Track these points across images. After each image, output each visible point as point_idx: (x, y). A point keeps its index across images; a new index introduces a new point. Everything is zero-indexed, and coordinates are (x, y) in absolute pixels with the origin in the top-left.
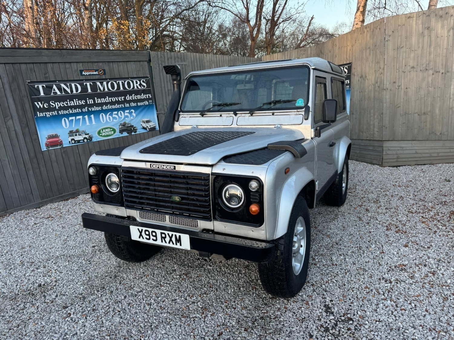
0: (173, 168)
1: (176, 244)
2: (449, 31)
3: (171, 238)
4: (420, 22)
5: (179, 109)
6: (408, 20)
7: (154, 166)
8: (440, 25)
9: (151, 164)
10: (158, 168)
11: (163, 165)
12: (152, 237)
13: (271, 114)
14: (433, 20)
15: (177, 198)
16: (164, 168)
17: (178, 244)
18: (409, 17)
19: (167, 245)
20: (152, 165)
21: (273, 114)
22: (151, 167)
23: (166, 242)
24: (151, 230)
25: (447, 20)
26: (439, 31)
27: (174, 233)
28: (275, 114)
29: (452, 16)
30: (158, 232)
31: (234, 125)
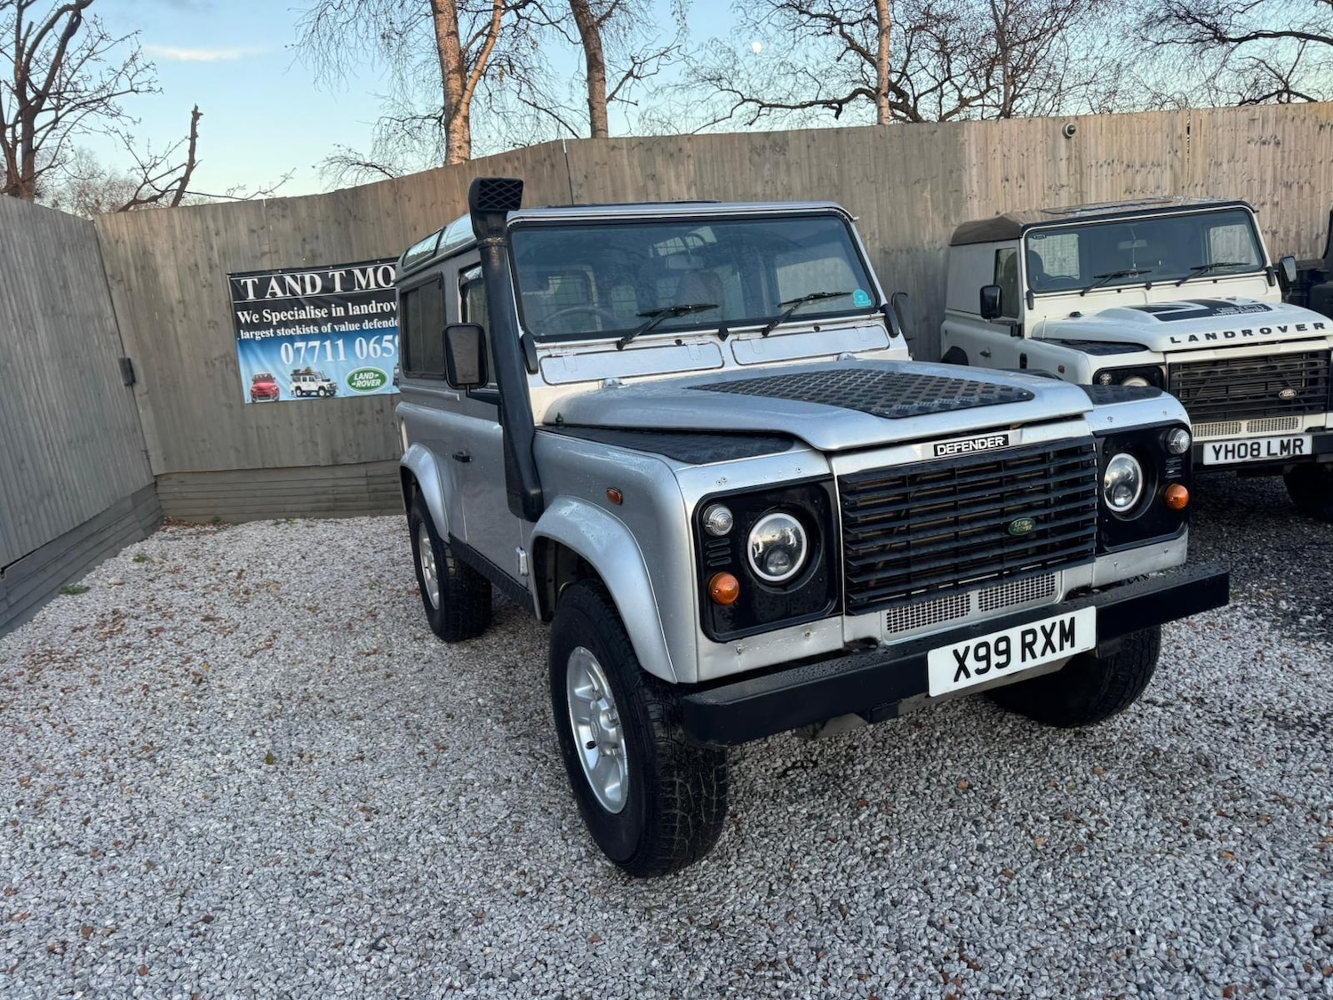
0: (1001, 443)
1: (1062, 648)
2: (689, 189)
3: (1048, 636)
4: (636, 162)
5: (521, 333)
6: (612, 153)
7: (947, 449)
8: (672, 173)
9: (935, 446)
10: (960, 450)
11: (974, 441)
12: (995, 659)
13: (812, 329)
14: (659, 160)
15: (1024, 525)
16: (976, 447)
17: (1067, 645)
18: (613, 148)
19: (1040, 661)
20: (939, 448)
21: (817, 329)
22: (936, 454)
23: (1034, 656)
24: (991, 638)
25: (683, 164)
26: (674, 186)
27: (1057, 619)
28: (822, 328)
29: (689, 156)
30: (1014, 634)
31: (731, 365)
